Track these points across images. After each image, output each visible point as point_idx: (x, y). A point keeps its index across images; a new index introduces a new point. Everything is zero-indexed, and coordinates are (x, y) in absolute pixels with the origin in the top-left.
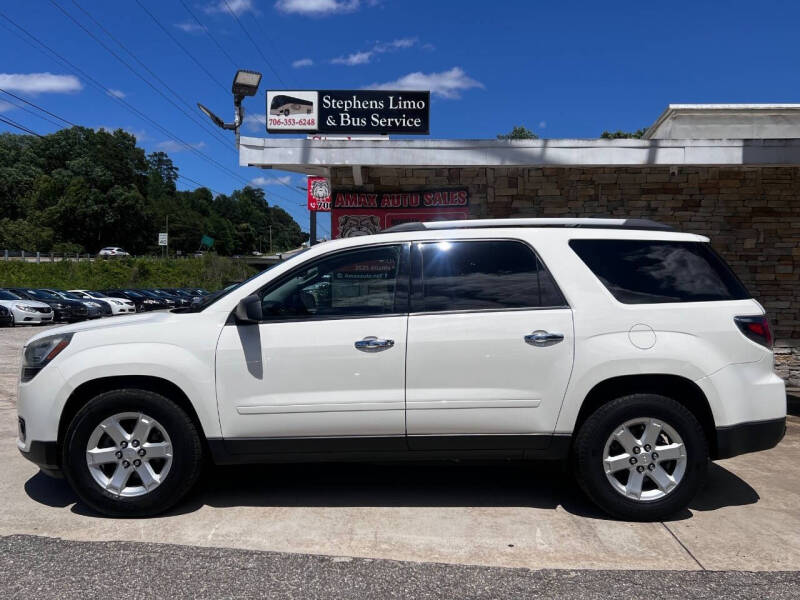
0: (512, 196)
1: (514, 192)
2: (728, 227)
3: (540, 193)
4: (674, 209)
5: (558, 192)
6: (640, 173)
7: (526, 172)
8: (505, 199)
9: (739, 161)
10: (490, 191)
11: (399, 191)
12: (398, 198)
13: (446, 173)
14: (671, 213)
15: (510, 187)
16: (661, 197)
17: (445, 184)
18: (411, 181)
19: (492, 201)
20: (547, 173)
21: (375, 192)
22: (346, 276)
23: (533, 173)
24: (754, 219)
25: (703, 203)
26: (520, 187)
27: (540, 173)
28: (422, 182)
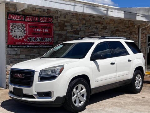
0: (65, 21)
1: (65, 20)
2: (111, 34)
3: (72, 21)
4: (102, 29)
5: (76, 21)
6: (95, 17)
7: (68, 13)
8: (63, 22)
9: (123, 17)
10: (59, 18)
11: (31, 15)
12: (31, 18)
13: (46, 11)
14: (101, 30)
15: (64, 18)
16: (99, 25)
17: (46, 15)
18: (35, 12)
19: (59, 22)
20: (74, 14)
21: (22, 15)
22: (13, 46)
23: (70, 14)
24: (117, 32)
25: (107, 27)
26: (67, 18)
27: (72, 14)
28: (39, 13)
